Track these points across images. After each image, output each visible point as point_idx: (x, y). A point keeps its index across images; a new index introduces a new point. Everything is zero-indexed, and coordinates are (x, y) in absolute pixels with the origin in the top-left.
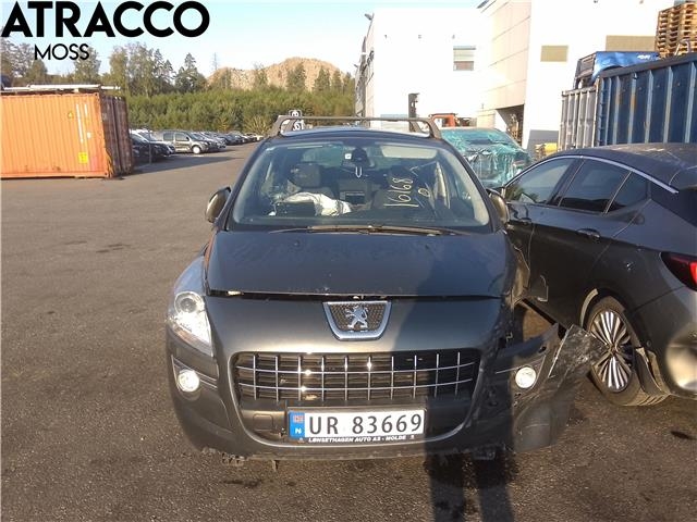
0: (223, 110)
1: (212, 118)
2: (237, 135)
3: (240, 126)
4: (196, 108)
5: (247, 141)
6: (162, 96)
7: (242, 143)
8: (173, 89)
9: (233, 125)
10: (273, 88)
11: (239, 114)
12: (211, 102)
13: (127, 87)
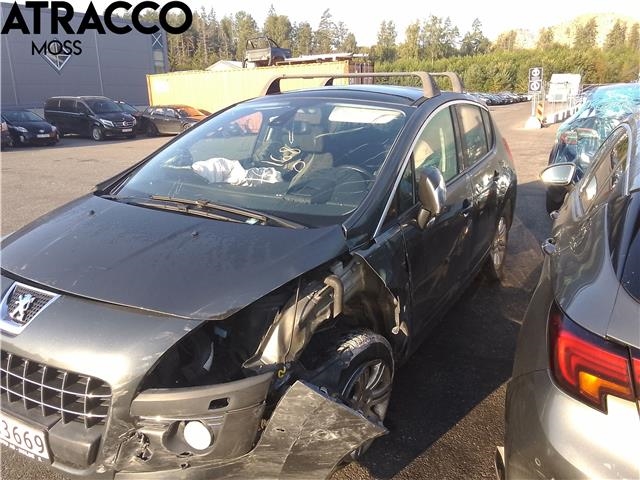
0: (498, 71)
1: (485, 79)
2: (506, 95)
3: (513, 86)
4: (472, 70)
5: (516, 101)
6: (444, 59)
7: (509, 103)
8: (457, 53)
9: (505, 85)
10: (557, 46)
11: (513, 74)
12: (488, 63)
13: (416, 53)
